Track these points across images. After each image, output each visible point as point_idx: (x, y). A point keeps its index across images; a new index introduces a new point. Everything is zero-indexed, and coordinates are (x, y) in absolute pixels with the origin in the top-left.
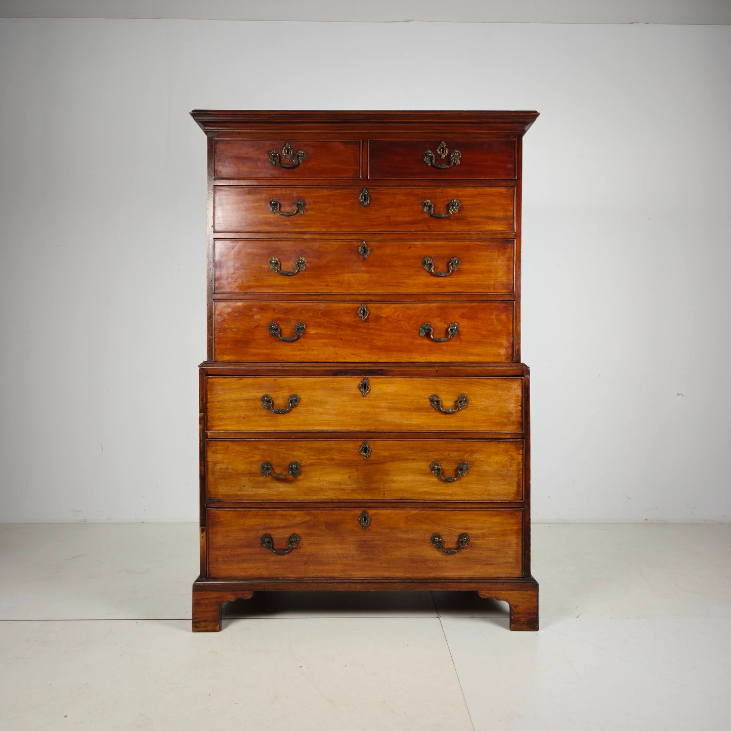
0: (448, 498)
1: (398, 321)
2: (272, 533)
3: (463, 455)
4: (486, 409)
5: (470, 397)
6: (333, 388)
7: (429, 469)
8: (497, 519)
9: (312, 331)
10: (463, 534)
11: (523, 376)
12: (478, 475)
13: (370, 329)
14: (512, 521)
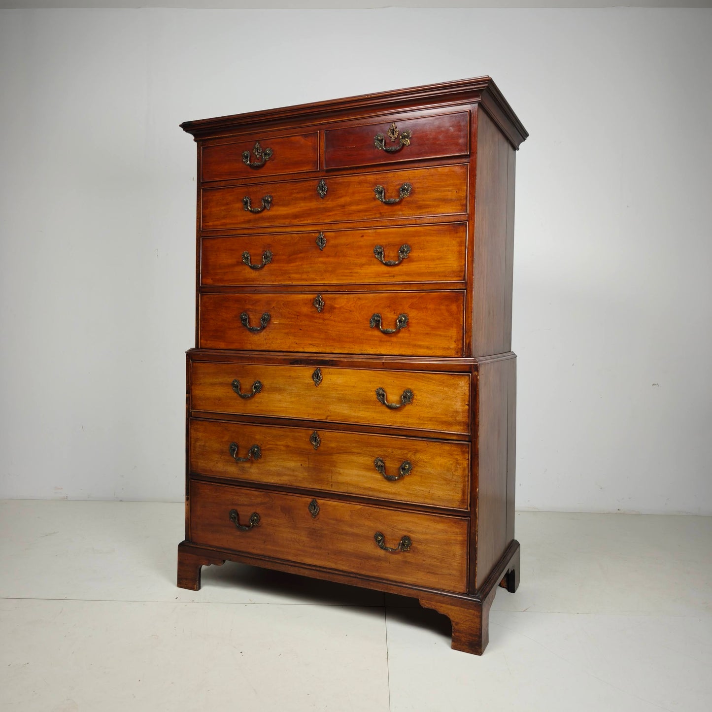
0: (391, 496)
1: (351, 311)
2: (239, 509)
3: (407, 454)
4: (431, 406)
5: (416, 392)
6: (290, 376)
7: (373, 464)
8: (441, 526)
9: (276, 321)
10: (405, 536)
11: (470, 372)
12: (421, 476)
13: (325, 320)
14: (457, 530)
